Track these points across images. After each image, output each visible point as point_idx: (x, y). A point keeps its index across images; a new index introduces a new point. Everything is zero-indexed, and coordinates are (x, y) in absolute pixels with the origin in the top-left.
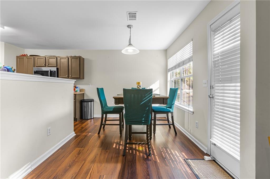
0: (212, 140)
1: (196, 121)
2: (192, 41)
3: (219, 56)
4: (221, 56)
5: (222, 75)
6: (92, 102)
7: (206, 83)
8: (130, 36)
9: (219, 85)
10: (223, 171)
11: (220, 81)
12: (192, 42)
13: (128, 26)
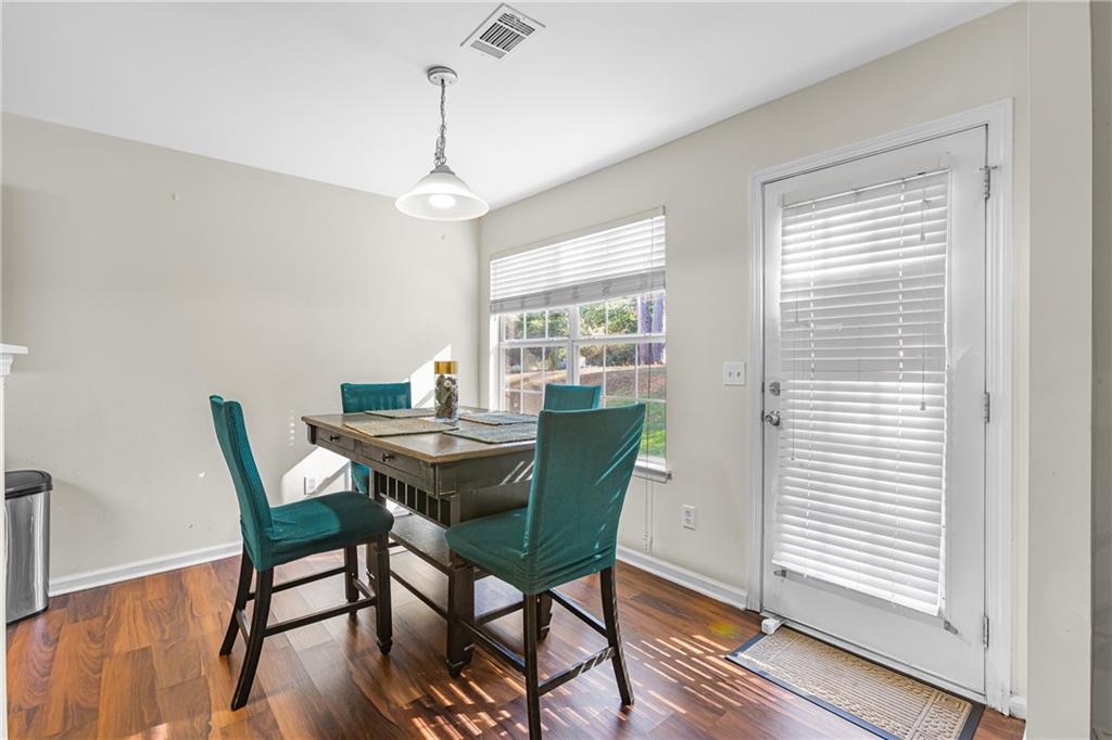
0: (779, 560)
1: (685, 506)
2: (664, 214)
3: (809, 291)
4: (816, 292)
5: (818, 353)
6: (39, 498)
7: (739, 374)
8: (443, 126)
9: (808, 382)
10: (827, 647)
11: (813, 370)
12: (663, 217)
13: (432, 70)
